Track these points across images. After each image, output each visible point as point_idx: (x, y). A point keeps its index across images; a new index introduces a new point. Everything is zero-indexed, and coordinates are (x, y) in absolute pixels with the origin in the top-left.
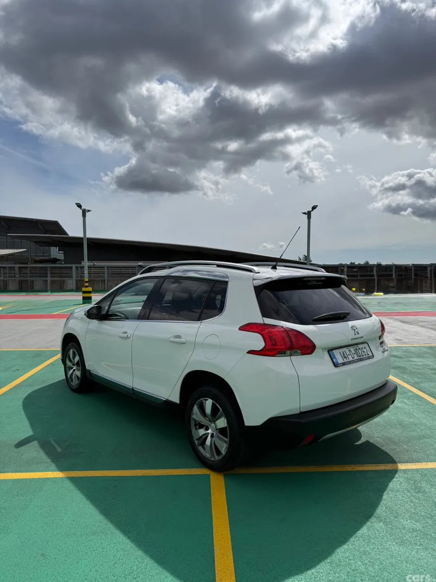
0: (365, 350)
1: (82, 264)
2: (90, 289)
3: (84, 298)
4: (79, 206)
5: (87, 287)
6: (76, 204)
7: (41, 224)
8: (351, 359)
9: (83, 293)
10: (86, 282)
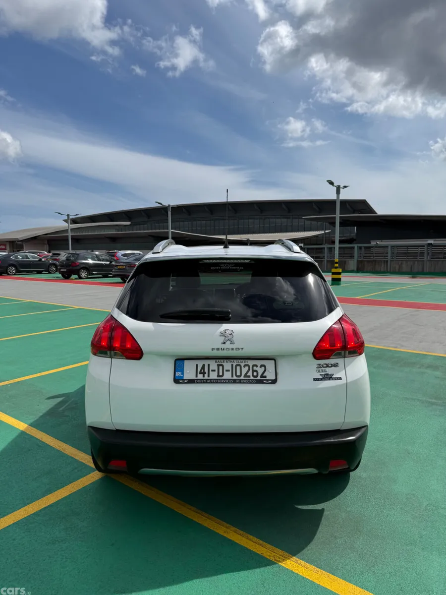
1: (372, 243)
2: (340, 270)
3: (333, 280)
4: (331, 183)
5: (336, 268)
6: (328, 181)
7: (349, 205)
8: (214, 377)
9: (332, 274)
10: (336, 263)
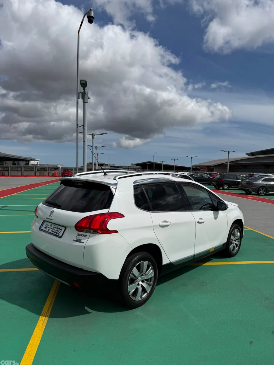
0: (59, 231)
8: (47, 230)
